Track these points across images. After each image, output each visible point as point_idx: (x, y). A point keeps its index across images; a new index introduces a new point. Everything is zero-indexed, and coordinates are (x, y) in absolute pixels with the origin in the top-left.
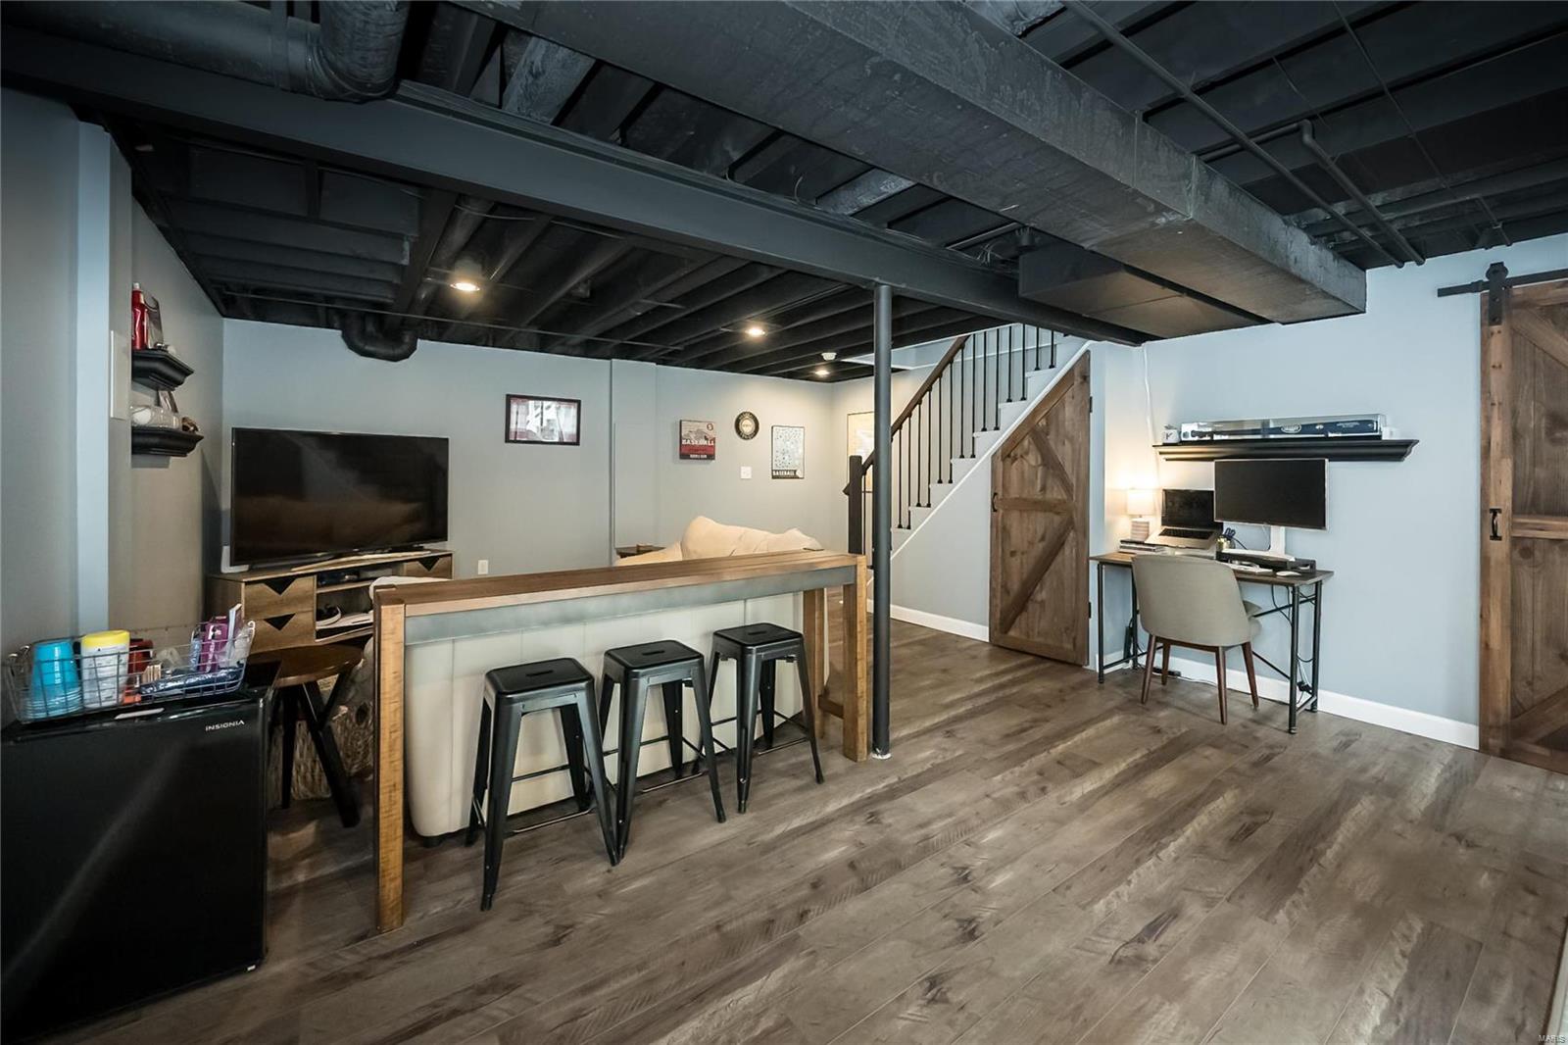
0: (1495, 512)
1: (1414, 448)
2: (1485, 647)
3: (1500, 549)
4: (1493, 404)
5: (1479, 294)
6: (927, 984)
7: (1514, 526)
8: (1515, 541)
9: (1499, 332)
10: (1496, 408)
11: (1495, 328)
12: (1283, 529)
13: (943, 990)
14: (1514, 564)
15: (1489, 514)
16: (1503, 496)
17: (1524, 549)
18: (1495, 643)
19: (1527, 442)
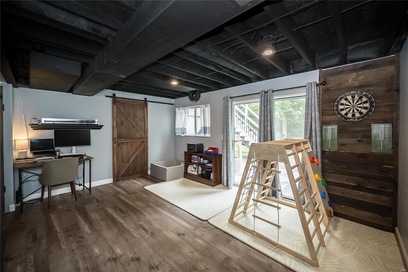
0: (115, 138)
1: (103, 127)
2: (113, 163)
3: (115, 145)
4: (114, 119)
5: (112, 98)
6: (152, 269)
7: (117, 140)
8: (118, 143)
9: (115, 106)
10: (115, 120)
11: (114, 105)
12: (75, 147)
13: (154, 266)
14: (117, 148)
15: (114, 139)
16: (116, 136)
17: (119, 144)
18: (115, 162)
19: (119, 126)
